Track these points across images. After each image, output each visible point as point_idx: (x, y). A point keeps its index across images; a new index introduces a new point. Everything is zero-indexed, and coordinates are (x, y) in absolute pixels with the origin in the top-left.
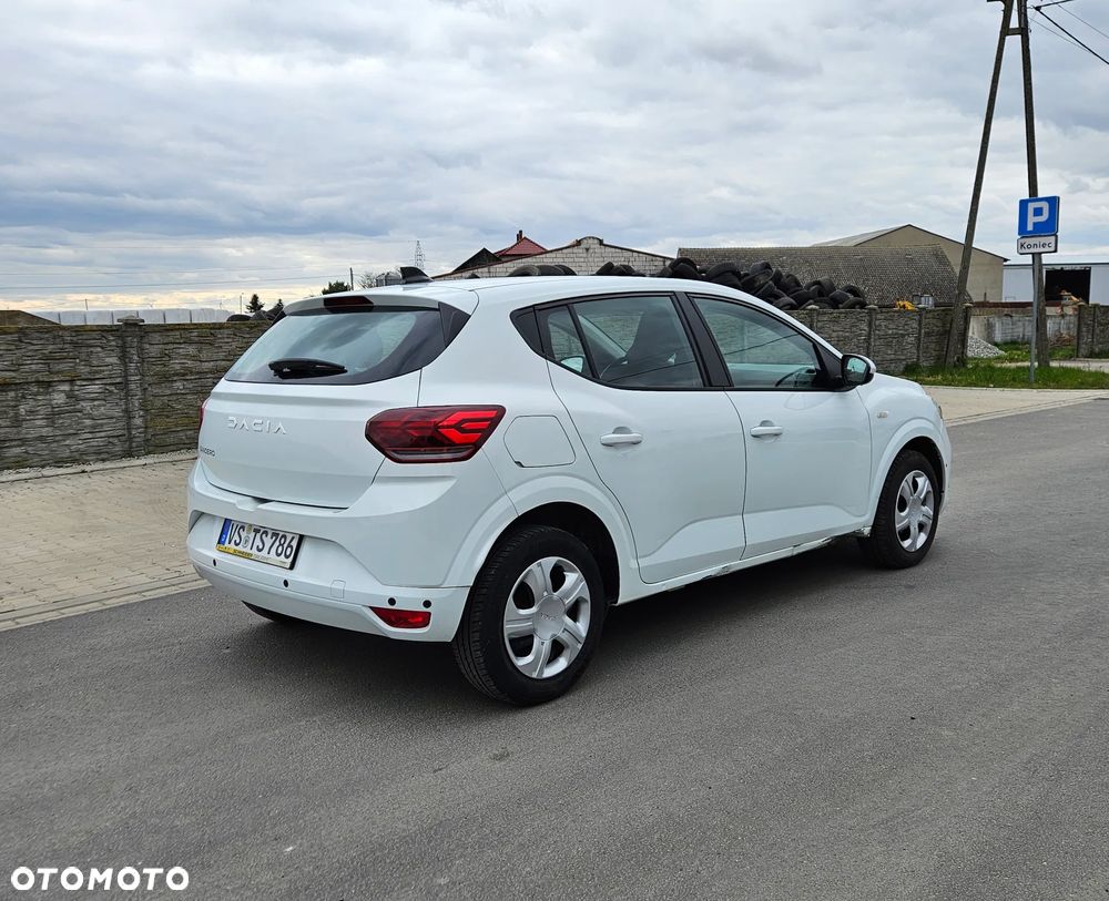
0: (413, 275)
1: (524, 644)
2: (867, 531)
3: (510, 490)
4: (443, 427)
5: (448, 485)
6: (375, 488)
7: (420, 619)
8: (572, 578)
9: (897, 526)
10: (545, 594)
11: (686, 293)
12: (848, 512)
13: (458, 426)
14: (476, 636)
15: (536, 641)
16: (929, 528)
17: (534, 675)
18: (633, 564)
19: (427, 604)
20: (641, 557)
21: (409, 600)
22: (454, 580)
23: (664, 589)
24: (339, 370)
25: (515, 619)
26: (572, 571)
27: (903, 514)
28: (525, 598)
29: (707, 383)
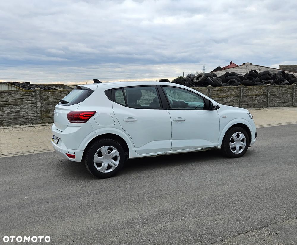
0: (96, 81)
1: (100, 165)
2: (219, 147)
3: (95, 130)
4: (80, 115)
5: (80, 128)
6: (68, 128)
7: (73, 157)
8: (114, 151)
9: (230, 147)
10: (106, 154)
11: (160, 85)
12: (211, 142)
13: (83, 116)
14: (87, 161)
15: (103, 164)
16: (244, 148)
17: (102, 172)
18: (134, 149)
19: (74, 153)
20: (136, 148)
21: (71, 152)
22: (80, 149)
23: (144, 156)
24: (67, 103)
25: (97, 159)
26: (115, 149)
27: (232, 144)
28: (100, 154)
29: (162, 107)
